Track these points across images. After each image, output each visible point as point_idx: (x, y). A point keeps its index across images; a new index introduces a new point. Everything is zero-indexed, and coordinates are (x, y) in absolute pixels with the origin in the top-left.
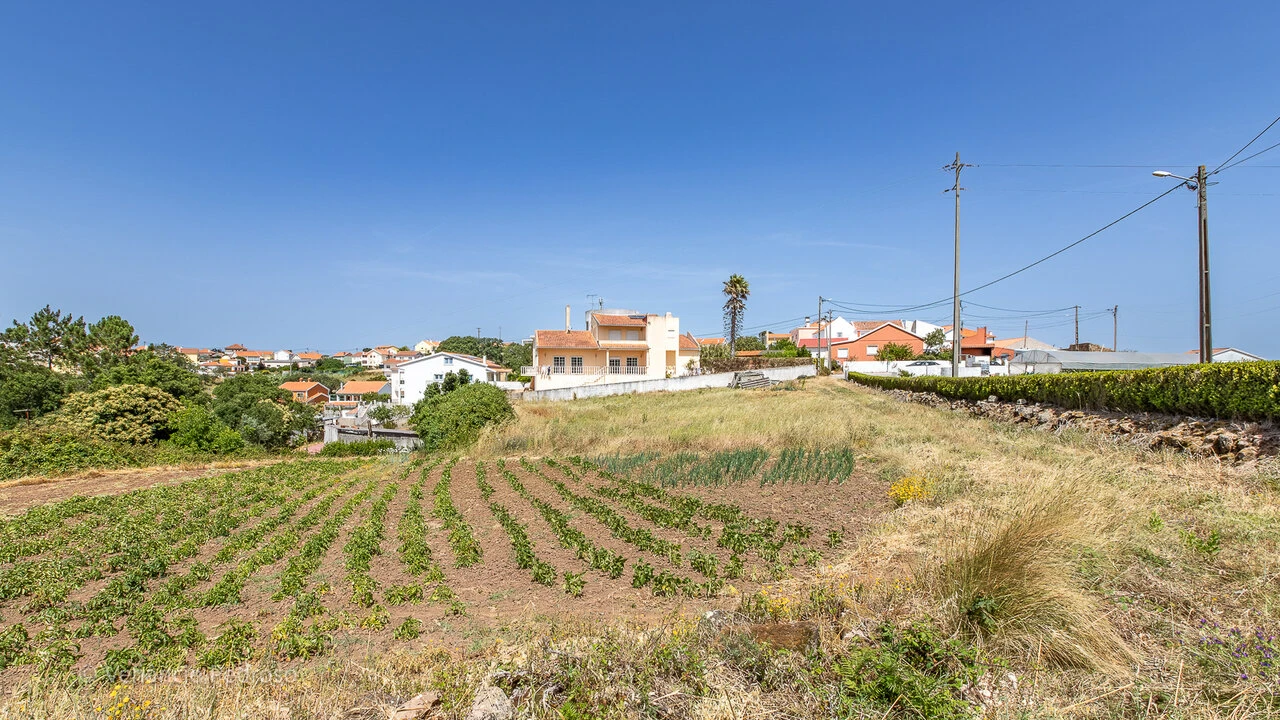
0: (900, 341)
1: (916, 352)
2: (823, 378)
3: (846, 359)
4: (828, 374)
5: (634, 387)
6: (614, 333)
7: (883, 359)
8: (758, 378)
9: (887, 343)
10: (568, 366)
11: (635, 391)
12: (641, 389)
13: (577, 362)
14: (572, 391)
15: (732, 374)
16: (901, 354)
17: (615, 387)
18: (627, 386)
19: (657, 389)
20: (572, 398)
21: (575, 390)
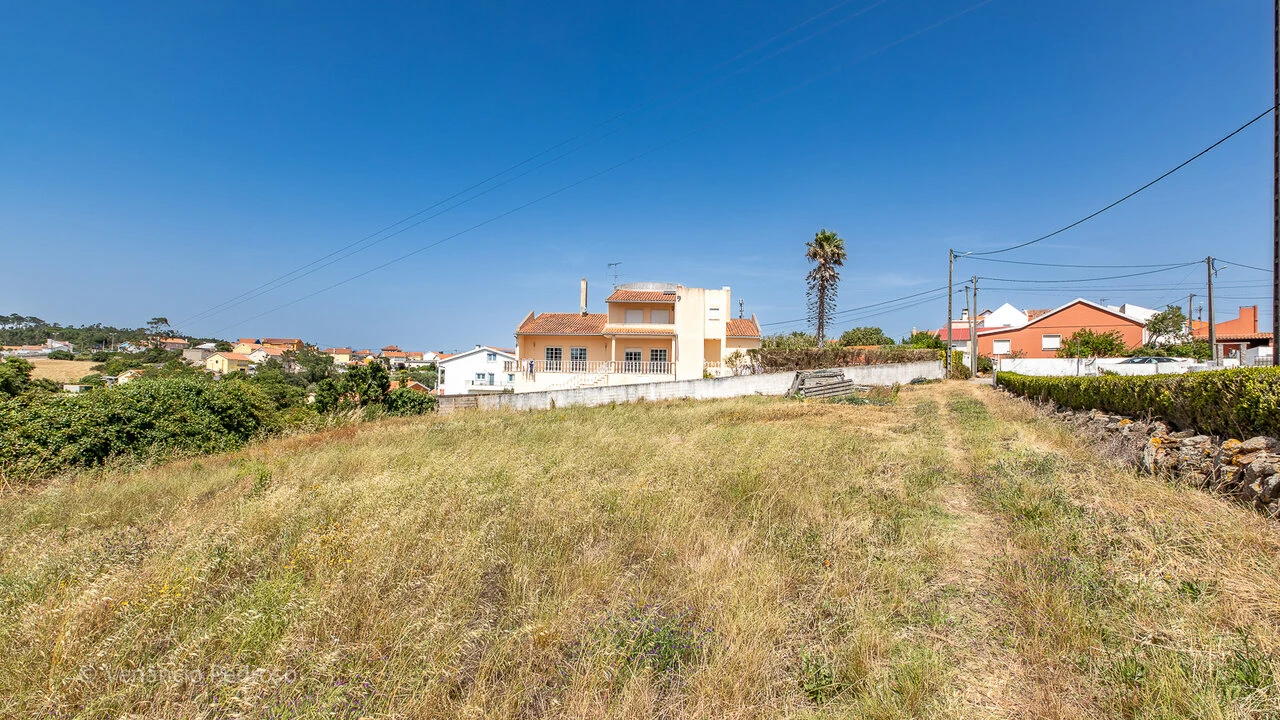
0: (1100, 327)
1: (1130, 345)
2: (954, 384)
3: (1006, 356)
4: (967, 377)
5: (641, 392)
6: (631, 314)
7: (1071, 356)
8: (835, 380)
9: (1077, 330)
10: (566, 361)
11: (643, 398)
12: (652, 395)
13: (580, 356)
14: (549, 396)
15: (793, 375)
16: (1104, 347)
17: (613, 392)
18: (631, 390)
19: (677, 396)
20: (548, 407)
21: (554, 395)
